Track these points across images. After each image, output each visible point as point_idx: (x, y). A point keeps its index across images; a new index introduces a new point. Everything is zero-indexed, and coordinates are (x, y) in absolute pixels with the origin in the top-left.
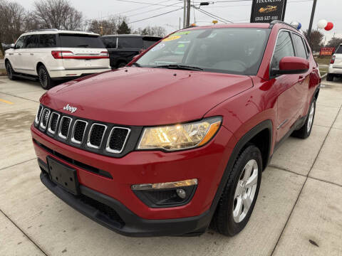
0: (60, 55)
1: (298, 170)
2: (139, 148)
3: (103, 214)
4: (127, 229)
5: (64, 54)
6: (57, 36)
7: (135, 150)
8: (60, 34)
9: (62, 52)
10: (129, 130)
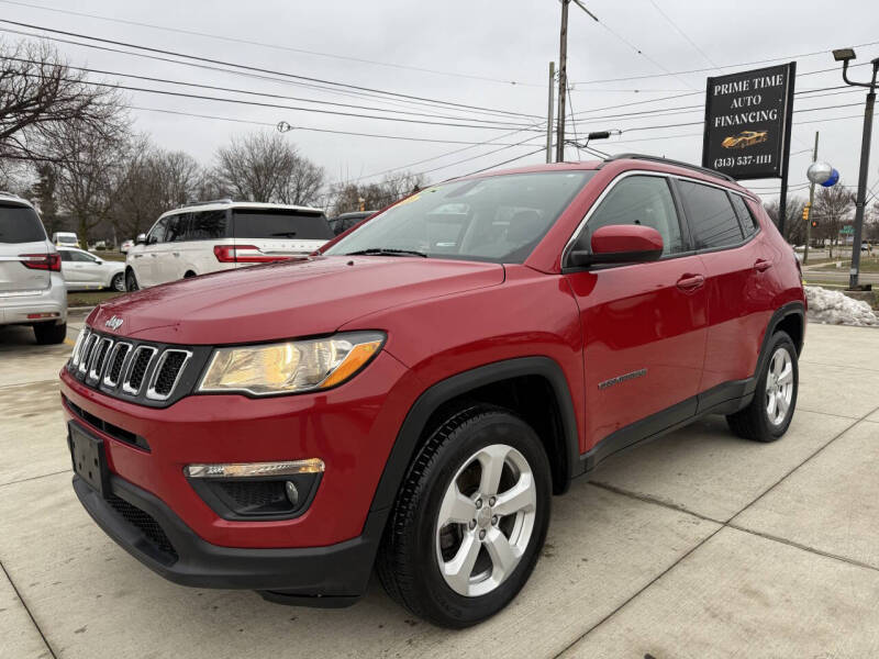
0: (231, 253)
1: (706, 508)
2: (202, 388)
3: (151, 541)
4: (179, 568)
5: (239, 252)
6: (229, 215)
7: (193, 393)
8: (235, 211)
9: (235, 247)
10: (190, 354)
